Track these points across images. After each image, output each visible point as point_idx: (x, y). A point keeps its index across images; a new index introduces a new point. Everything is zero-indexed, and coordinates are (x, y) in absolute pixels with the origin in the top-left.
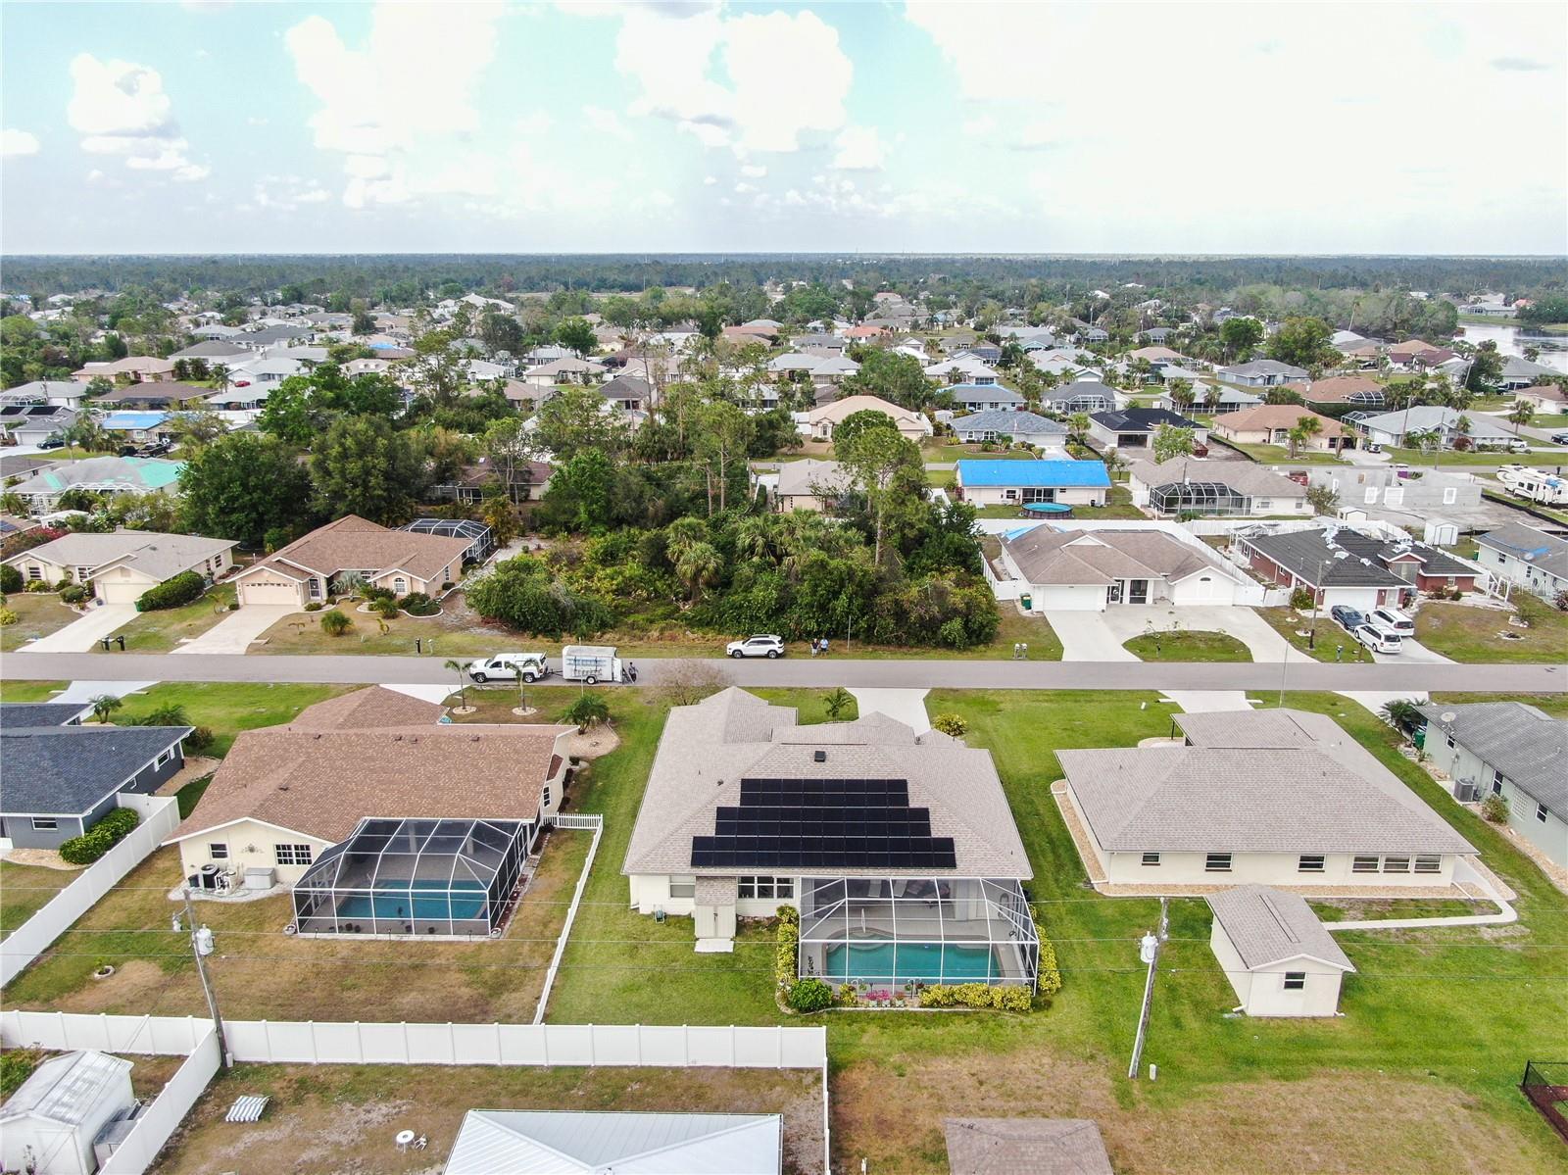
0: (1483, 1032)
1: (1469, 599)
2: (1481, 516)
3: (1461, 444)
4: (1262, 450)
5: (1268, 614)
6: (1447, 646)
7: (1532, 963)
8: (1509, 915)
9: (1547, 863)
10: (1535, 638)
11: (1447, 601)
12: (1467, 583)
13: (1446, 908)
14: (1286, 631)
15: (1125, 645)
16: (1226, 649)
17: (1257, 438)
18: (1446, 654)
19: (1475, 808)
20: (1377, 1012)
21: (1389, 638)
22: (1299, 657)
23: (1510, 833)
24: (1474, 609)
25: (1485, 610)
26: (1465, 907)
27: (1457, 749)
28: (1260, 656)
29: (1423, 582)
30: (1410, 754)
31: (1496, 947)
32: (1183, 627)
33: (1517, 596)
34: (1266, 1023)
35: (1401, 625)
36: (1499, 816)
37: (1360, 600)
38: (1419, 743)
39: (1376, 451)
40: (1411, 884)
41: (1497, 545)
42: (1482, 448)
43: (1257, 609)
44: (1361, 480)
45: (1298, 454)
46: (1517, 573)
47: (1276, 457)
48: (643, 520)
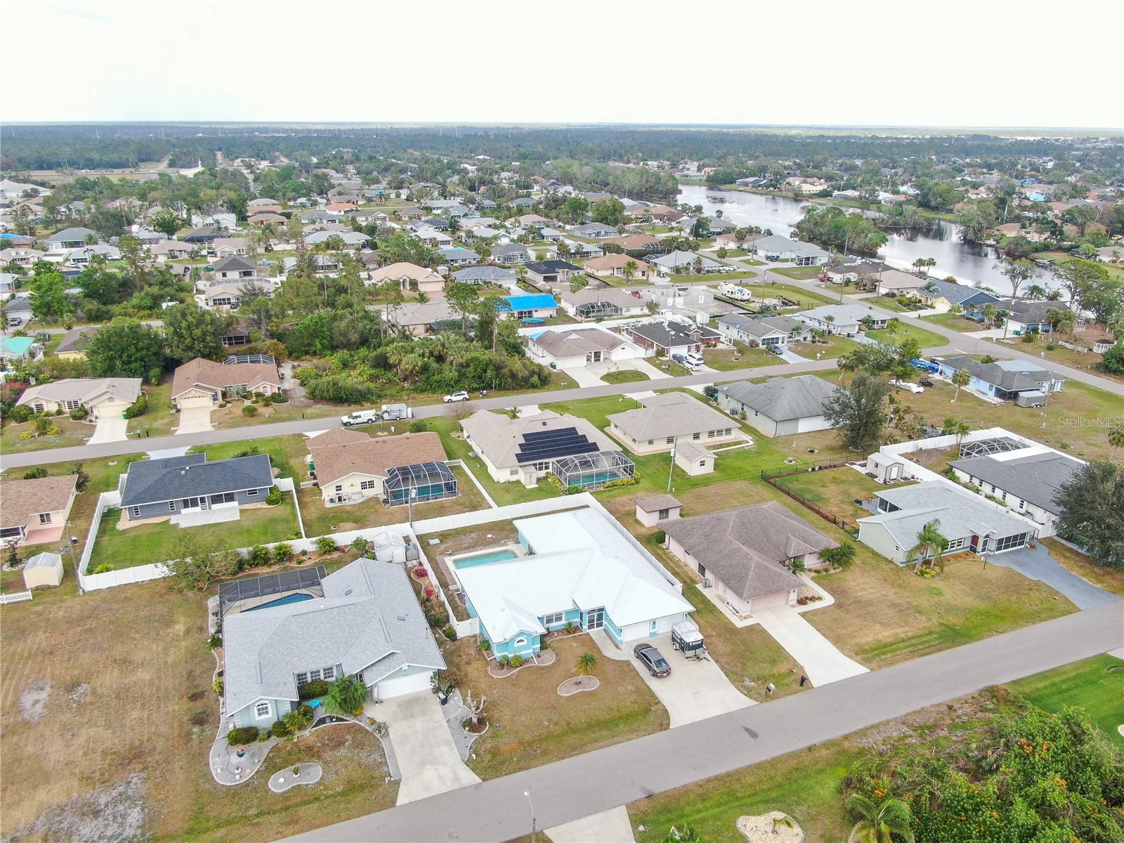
0: (750, 469)
1: (720, 346)
2: (716, 308)
3: (699, 271)
4: (612, 279)
5: (648, 360)
6: (716, 366)
7: (759, 453)
8: (751, 443)
9: (759, 428)
10: (744, 359)
11: (712, 348)
12: (718, 340)
13: (735, 444)
14: (658, 366)
15: (602, 378)
16: (638, 376)
17: (608, 273)
18: (716, 369)
19: (736, 417)
20: (723, 470)
21: (696, 365)
22: (666, 376)
23: (748, 422)
24: (722, 350)
25: (726, 350)
26: (740, 443)
27: (729, 399)
28: (652, 377)
29: (702, 341)
30: (715, 404)
31: (749, 451)
32: (621, 369)
33: (736, 343)
34: (696, 477)
35: (699, 359)
36: (744, 418)
37: (681, 351)
38: (716, 400)
39: (663, 277)
40: (724, 438)
41: (725, 322)
42: (708, 271)
43: (644, 359)
44: (663, 294)
45: (630, 281)
46: (734, 334)
47: (620, 283)
48: (348, 346)
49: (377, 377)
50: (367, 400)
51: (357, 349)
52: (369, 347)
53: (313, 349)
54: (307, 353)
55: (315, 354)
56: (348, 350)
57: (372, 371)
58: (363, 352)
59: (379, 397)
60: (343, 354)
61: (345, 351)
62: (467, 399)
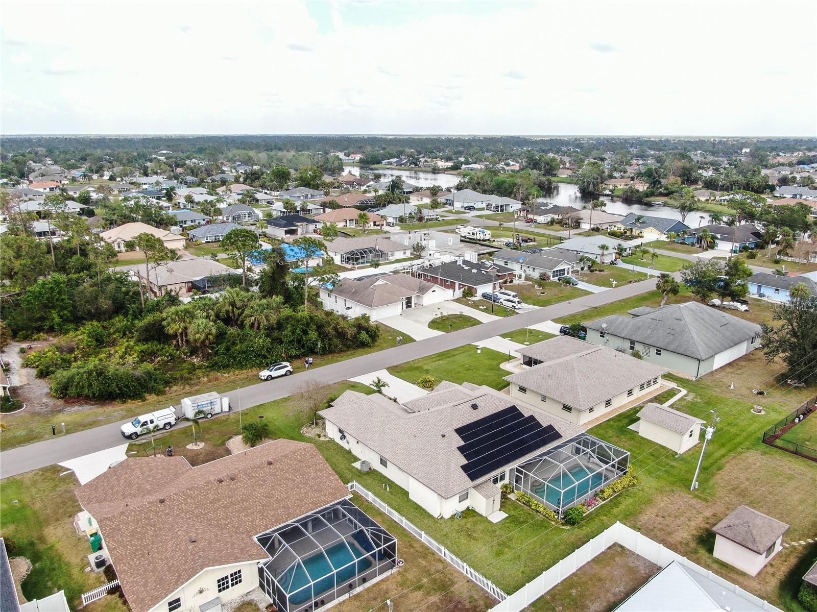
3: (421, 219)
4: (347, 230)
5: (458, 301)
12: (512, 275)
15: (430, 328)
24: (519, 285)
25: (524, 285)
29: (499, 278)
32: (445, 314)
37: (488, 289)
39: (393, 226)
43: (454, 300)
48: (98, 315)
49: (153, 354)
50: (151, 391)
51: (110, 318)
52: (126, 315)
53: (47, 324)
54: (39, 330)
55: (51, 330)
56: (98, 321)
57: (144, 347)
58: (119, 322)
59: (167, 383)
60: (92, 326)
61: (95, 323)
62: (291, 373)
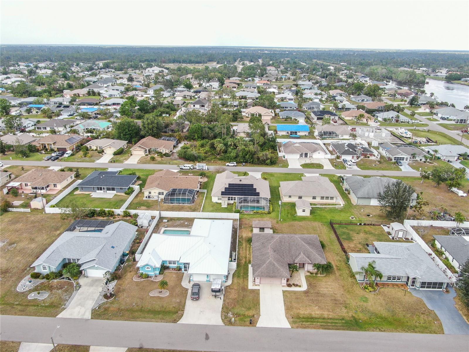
3: (397, 121)
17: (350, 118)
33: (381, 157)
39: (377, 122)
45: (358, 123)
47: (351, 123)
62: (235, 166)
